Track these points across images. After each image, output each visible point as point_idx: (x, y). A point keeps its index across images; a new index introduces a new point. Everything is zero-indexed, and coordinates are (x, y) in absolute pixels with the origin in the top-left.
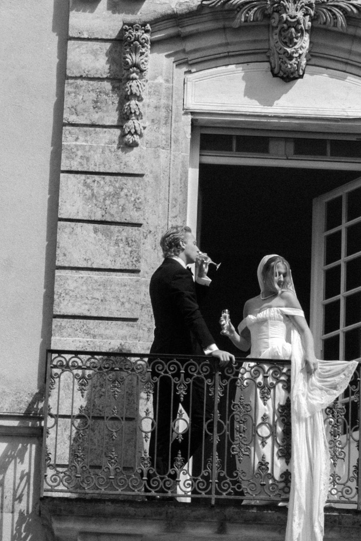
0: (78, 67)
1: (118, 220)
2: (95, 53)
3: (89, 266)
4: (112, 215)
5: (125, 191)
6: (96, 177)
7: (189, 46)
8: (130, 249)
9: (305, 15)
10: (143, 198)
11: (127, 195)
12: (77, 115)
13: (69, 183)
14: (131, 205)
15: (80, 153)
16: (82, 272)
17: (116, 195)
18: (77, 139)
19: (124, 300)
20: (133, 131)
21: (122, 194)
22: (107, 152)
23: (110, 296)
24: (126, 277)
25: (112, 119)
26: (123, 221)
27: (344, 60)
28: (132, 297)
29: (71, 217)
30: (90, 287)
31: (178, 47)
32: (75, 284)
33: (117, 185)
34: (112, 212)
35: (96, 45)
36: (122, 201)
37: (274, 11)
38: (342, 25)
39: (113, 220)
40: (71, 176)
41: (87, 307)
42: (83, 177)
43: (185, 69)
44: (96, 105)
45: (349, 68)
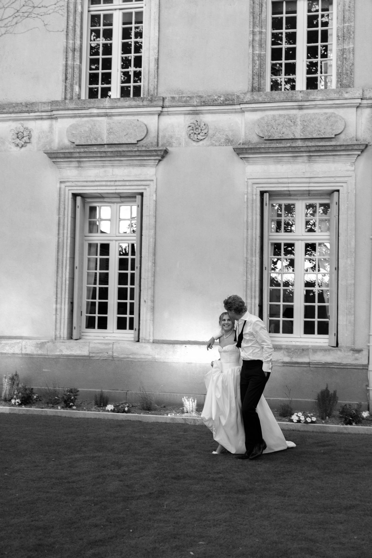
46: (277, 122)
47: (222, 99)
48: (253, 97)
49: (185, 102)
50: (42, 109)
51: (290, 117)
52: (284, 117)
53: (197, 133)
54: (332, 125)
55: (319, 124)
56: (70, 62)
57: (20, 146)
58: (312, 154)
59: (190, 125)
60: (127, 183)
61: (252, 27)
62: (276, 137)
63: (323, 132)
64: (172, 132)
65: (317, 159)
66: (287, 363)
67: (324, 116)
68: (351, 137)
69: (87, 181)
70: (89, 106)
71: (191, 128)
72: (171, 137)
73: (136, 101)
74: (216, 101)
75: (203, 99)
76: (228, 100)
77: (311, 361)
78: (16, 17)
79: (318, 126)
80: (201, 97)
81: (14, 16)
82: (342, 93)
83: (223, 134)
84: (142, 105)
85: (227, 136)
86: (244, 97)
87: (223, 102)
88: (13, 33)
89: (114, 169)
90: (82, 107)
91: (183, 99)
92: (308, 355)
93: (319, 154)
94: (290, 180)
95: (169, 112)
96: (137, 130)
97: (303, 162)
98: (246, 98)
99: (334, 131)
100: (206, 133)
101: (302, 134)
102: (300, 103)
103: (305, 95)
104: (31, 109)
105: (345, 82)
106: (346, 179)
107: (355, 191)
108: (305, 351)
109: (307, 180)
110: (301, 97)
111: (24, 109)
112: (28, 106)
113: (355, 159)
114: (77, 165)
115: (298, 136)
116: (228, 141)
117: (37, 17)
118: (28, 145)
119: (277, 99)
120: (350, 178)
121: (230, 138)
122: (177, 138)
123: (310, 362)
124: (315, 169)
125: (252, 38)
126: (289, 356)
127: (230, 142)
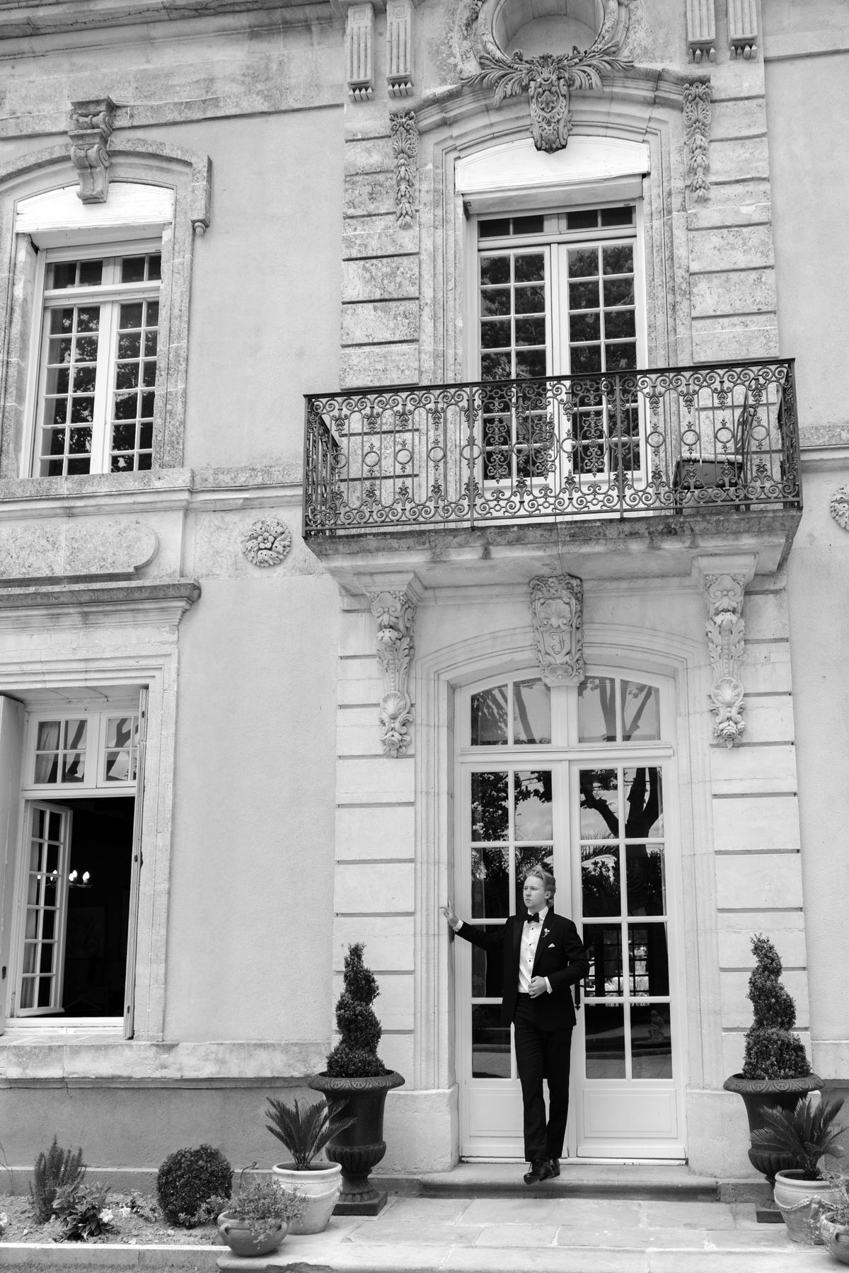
0: (355, 166)
1: (395, 296)
2: (369, 151)
3: (371, 341)
4: (390, 293)
5: (401, 269)
6: (374, 261)
7: (456, 131)
8: (408, 321)
9: (559, 79)
10: (418, 273)
11: (403, 273)
12: (355, 208)
13: (350, 269)
14: (407, 282)
15: (358, 242)
16: (364, 347)
17: (393, 274)
18: (356, 229)
19: (404, 368)
20: (404, 212)
21: (399, 272)
22: (383, 238)
23: (390, 366)
24: (405, 347)
25: (386, 206)
26: (400, 296)
27: (603, 124)
28: (411, 364)
29: (353, 300)
30: (372, 361)
31: (445, 133)
32: (358, 360)
33: (394, 265)
34: (390, 290)
35: (369, 144)
36: (398, 279)
37: (530, 81)
38: (597, 85)
39: (391, 297)
40: (351, 263)
41: (370, 378)
42: (362, 262)
43: (455, 154)
44: (372, 197)
45: (610, 132)
46: (18, 543)
51: (46, 532)
52: (34, 533)
54: (129, 547)
55: (103, 545)
58: (86, 609)
62: (15, 575)
63: (110, 561)
65: (101, 619)
66: (16, 1081)
67: (114, 529)
68: (170, 571)
77: (66, 1075)
79: (102, 549)
82: (149, 479)
92: (60, 1060)
93: (100, 609)
94: (46, 667)
97: (74, 627)
99: (132, 560)
101: (68, 567)
102: (66, 504)
103: (75, 486)
105: (167, 459)
106: (160, 661)
107: (176, 686)
108: (55, 1051)
109: (81, 666)
110: (68, 489)
113: (179, 617)
115: (59, 572)
119: (18, 495)
120: (168, 659)
123: (64, 1078)
124: (97, 642)
126: (19, 1064)
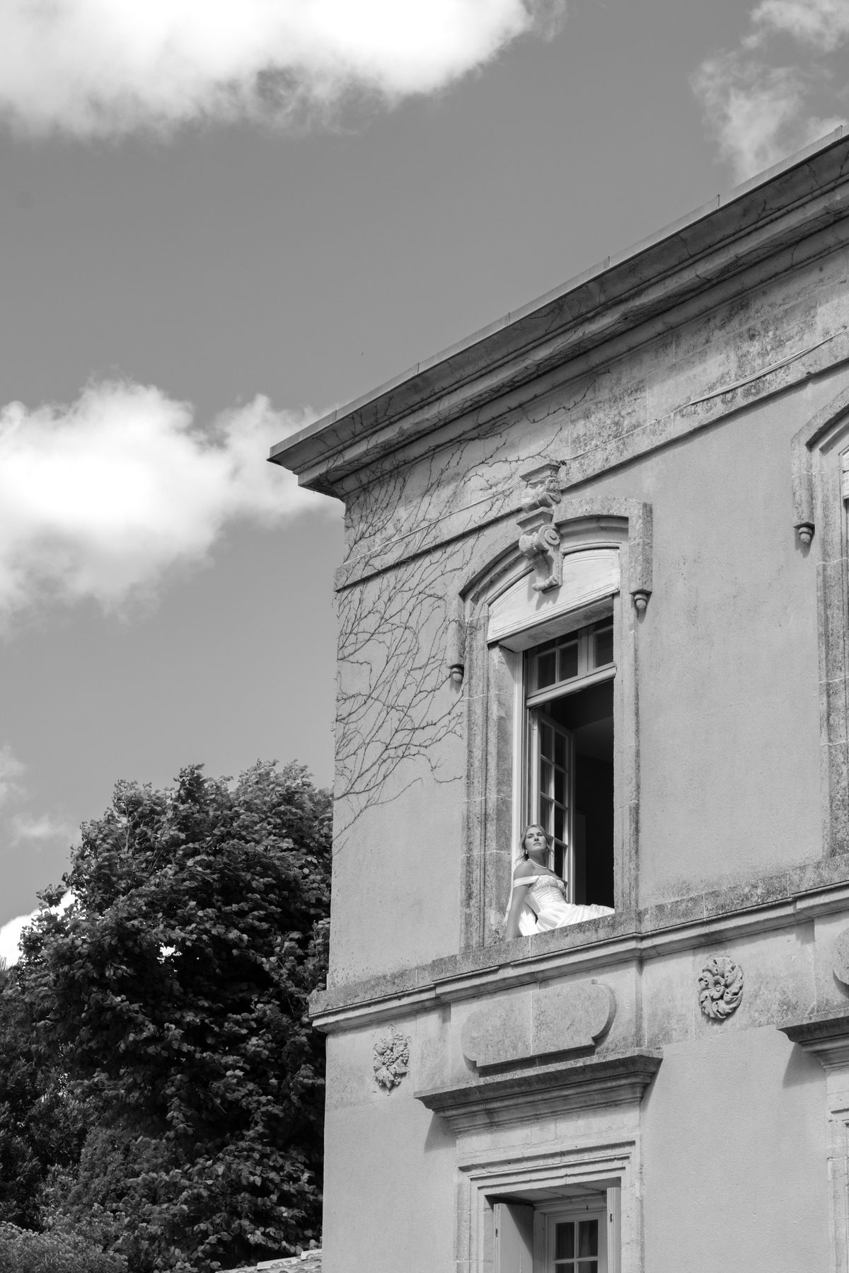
47: (759, 891)
48: (820, 875)
49: (685, 915)
50: (420, 985)
53: (717, 995)
56: (476, 853)
57: (389, 1085)
59: (701, 976)
60: (587, 1157)
61: (824, 673)
64: (670, 1001)
69: (509, 1162)
70: (497, 963)
71: (703, 983)
72: (668, 1016)
73: (584, 932)
74: (748, 899)
75: (720, 901)
76: (773, 893)
78: (384, 761)
80: (715, 894)
81: (381, 761)
83: (775, 990)
84: (595, 940)
85: (784, 993)
86: (801, 880)
87: (763, 900)
88: (380, 801)
89: (558, 1125)
90: (484, 966)
91: (679, 908)
95: (658, 949)
96: (590, 1009)
98: (805, 881)
100: (736, 994)
104: (402, 989)
111: (391, 990)
112: (396, 981)
114: (488, 1121)
116: (785, 1007)
117: (419, 753)
118: (404, 1080)
121: (790, 997)
122: (681, 1015)
125: (825, 704)
127: (791, 1008)
